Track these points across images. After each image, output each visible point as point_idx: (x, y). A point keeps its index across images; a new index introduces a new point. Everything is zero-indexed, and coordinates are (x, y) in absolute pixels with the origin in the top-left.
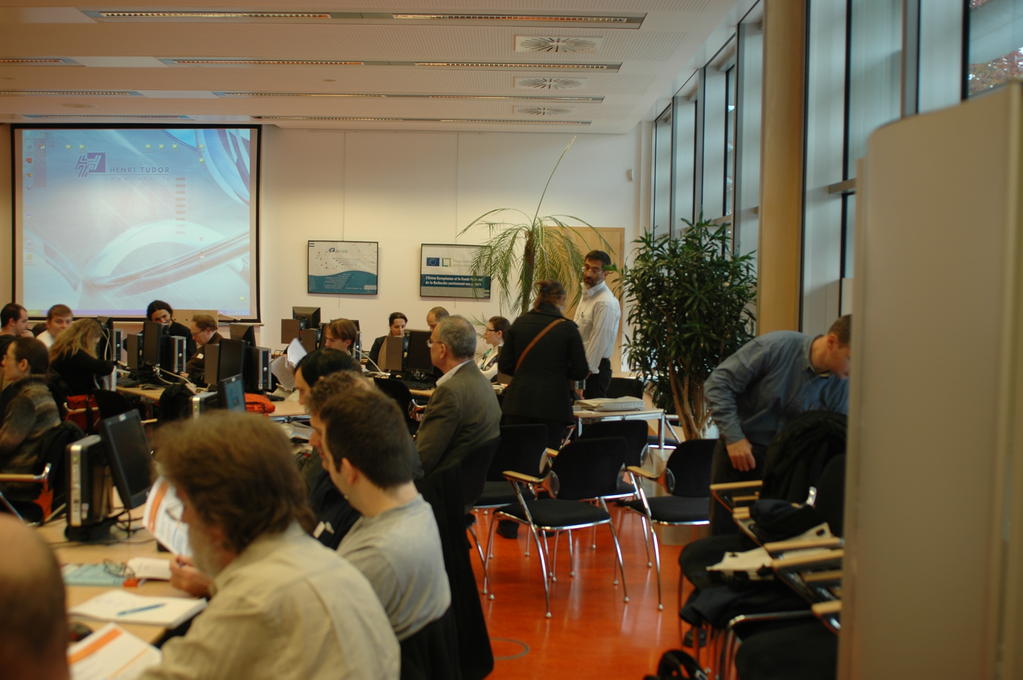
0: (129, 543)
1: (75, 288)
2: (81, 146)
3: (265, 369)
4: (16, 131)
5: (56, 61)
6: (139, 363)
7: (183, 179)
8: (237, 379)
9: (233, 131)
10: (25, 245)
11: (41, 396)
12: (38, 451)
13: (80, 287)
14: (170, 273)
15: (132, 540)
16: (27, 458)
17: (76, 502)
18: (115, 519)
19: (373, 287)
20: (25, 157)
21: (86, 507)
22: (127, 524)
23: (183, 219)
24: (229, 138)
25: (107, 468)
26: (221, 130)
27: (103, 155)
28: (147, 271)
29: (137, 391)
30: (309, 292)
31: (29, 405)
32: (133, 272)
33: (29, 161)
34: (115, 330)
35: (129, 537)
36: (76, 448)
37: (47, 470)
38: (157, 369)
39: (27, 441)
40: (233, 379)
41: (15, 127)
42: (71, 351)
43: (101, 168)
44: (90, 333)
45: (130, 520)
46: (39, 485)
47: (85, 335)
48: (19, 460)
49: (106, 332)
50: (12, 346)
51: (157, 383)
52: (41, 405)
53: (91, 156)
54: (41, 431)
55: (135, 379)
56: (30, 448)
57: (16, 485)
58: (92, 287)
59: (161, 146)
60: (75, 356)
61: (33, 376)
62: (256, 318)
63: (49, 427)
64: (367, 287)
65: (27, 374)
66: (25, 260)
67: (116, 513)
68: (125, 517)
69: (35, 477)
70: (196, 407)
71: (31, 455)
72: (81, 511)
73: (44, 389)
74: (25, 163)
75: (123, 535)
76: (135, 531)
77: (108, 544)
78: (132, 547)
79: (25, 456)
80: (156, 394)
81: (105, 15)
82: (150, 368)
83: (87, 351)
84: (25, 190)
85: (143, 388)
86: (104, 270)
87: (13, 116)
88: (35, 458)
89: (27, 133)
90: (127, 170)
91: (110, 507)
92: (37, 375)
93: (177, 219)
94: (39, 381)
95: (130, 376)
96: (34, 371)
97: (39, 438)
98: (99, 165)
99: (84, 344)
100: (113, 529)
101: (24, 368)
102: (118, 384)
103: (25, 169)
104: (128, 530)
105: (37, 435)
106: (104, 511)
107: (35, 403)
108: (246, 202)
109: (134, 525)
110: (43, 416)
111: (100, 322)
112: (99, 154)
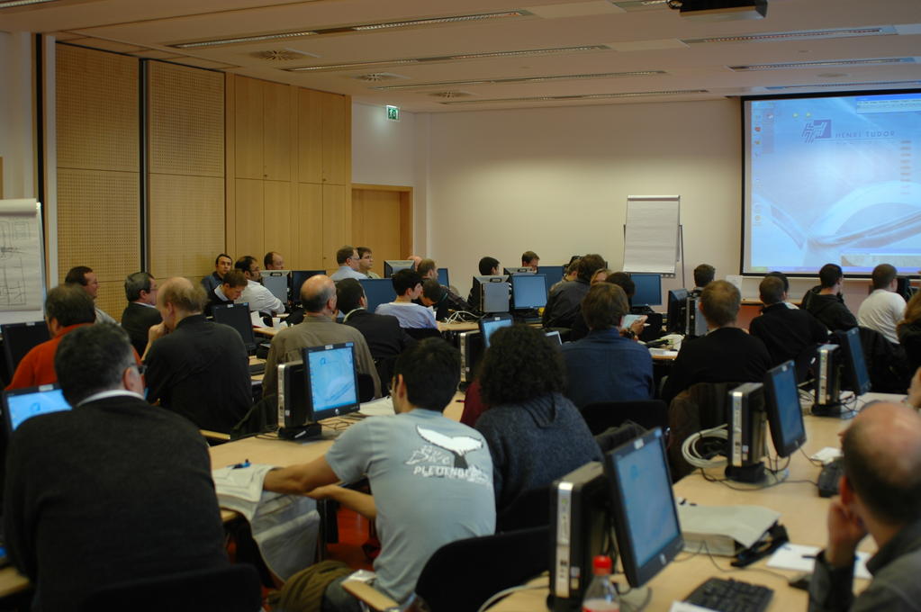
1: (800, 247)
2: (808, 115)
4: (746, 102)
7: (908, 142)
10: (753, 207)
13: (805, 246)
20: (753, 126)
23: (908, 180)
27: (829, 122)
28: (872, 230)
32: (858, 231)
33: (758, 129)
41: (745, 99)
43: (827, 134)
53: (818, 123)
58: (816, 245)
66: (753, 220)
72: (743, 452)
74: (754, 132)
84: (753, 156)
86: (829, 229)
87: (742, 89)
89: (755, 104)
90: (853, 135)
93: (902, 180)
98: (825, 131)
103: (754, 136)
112: (825, 121)
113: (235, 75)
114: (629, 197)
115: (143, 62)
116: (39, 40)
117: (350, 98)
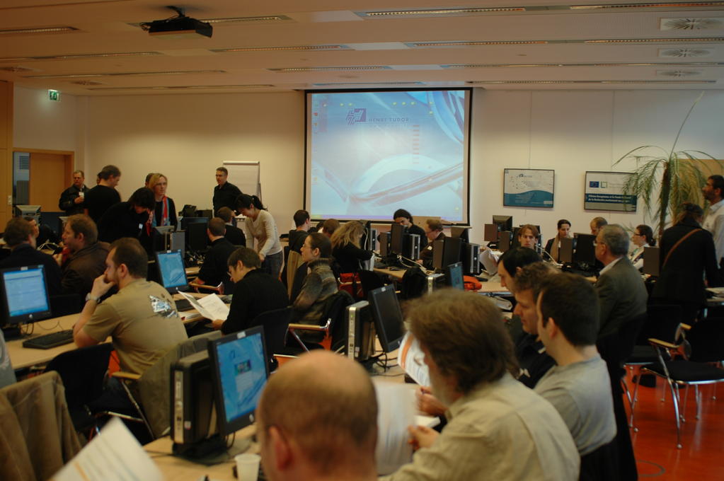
0: (385, 376)
1: (345, 200)
2: (350, 104)
3: (475, 258)
4: (308, 94)
5: (336, 47)
6: (388, 252)
7: (418, 126)
8: (459, 265)
9: (453, 92)
10: (312, 170)
11: (326, 272)
12: (322, 310)
13: (348, 200)
14: (408, 191)
15: (387, 373)
16: (316, 314)
17: (351, 345)
18: (377, 359)
19: (550, 202)
20: (313, 111)
21: (358, 349)
22: (384, 362)
23: (418, 154)
24: (450, 97)
25: (373, 323)
26: (445, 91)
27: (365, 110)
28: (393, 189)
29: (387, 271)
30: (505, 205)
31: (317, 279)
32: (384, 190)
33: (316, 114)
34: (372, 229)
35: (385, 371)
36: (352, 309)
37: (329, 322)
38: (400, 257)
39: (316, 303)
40: (456, 265)
41: (308, 92)
42: (343, 243)
43: (363, 119)
44: (355, 231)
45: (386, 360)
46: (323, 332)
47: (353, 232)
48: (311, 315)
49: (366, 230)
50: (308, 239)
51: (400, 267)
52: (326, 279)
53: (357, 111)
54: (325, 297)
55: (385, 263)
56: (318, 308)
57: (308, 332)
58: (356, 200)
59: (404, 103)
60: (346, 246)
61: (321, 259)
62: (466, 222)
63: (330, 294)
64: (546, 202)
65: (317, 258)
66: (312, 181)
67: (377, 354)
68: (383, 357)
69: (321, 327)
70: (430, 284)
71: (318, 313)
72: (355, 351)
73: (327, 268)
74: (313, 116)
75: (381, 370)
76: (389, 367)
78: (387, 378)
79: (314, 313)
80: (400, 274)
81: (369, 14)
82: (396, 255)
83: (353, 243)
84: (313, 134)
85: (391, 270)
86: (364, 188)
87: (306, 85)
88: (321, 314)
89: (315, 96)
90: (380, 120)
91: (373, 350)
92: (323, 259)
93: (414, 154)
94: (324, 262)
95: (382, 261)
96: (321, 256)
97: (324, 301)
98: (362, 117)
99: (352, 238)
100: (375, 365)
101: (316, 254)
102: (375, 267)
103: (314, 119)
104: (385, 367)
105: (323, 299)
106: (369, 352)
107: (322, 277)
108: (461, 141)
109: (389, 363)
110: (327, 286)
111: (362, 223)
112: (361, 109)
114: (225, 162)
117: (13, 83)
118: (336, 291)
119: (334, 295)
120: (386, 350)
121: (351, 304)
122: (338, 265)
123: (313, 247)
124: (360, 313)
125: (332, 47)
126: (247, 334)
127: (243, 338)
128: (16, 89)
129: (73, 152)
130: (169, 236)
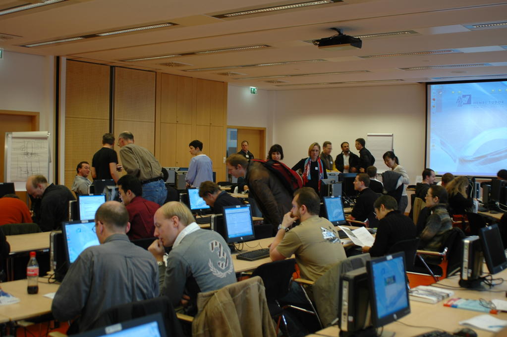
0: (490, 291)
1: (455, 161)
2: (460, 92)
4: (428, 86)
5: (449, 51)
6: (489, 200)
10: (431, 140)
11: (444, 214)
12: (441, 241)
13: (458, 161)
14: (503, 154)
15: (492, 290)
16: (437, 244)
17: (466, 268)
18: (484, 279)
20: (432, 98)
21: (470, 271)
22: (490, 281)
25: (482, 252)
28: (492, 153)
29: (488, 214)
31: (438, 218)
32: (484, 154)
33: (434, 100)
34: (476, 183)
35: (490, 288)
36: (467, 241)
37: (446, 250)
38: (498, 203)
39: (436, 236)
41: (428, 84)
43: (469, 102)
45: (492, 280)
46: (441, 256)
47: (461, 184)
48: (432, 244)
49: (472, 184)
50: (430, 190)
51: (497, 210)
52: (444, 218)
53: (464, 96)
54: (443, 231)
55: (486, 208)
56: (438, 239)
57: (430, 256)
58: (463, 161)
59: (500, 90)
61: (440, 204)
63: (447, 230)
65: (437, 204)
66: (431, 148)
67: (484, 275)
68: (489, 278)
69: (440, 253)
71: (438, 242)
72: (468, 272)
73: (445, 211)
74: (432, 101)
75: (487, 287)
76: (493, 285)
77: (480, 291)
78: (492, 293)
79: (435, 243)
80: (499, 216)
81: (475, 27)
82: (495, 202)
84: (432, 114)
85: (491, 213)
86: (470, 153)
87: (426, 79)
88: (440, 244)
89: (433, 86)
90: (482, 103)
91: (481, 272)
92: (442, 204)
94: (443, 206)
95: (484, 206)
96: (440, 202)
97: (442, 234)
99: (460, 189)
100: (482, 283)
101: (436, 201)
102: (479, 210)
103: (432, 103)
104: (490, 285)
105: (441, 233)
106: (479, 273)
107: (441, 217)
109: (494, 282)
110: (445, 224)
111: (469, 178)
112: (468, 95)
113: (162, 73)
114: (369, 134)
115: (112, 67)
116: (58, 59)
117: (227, 83)
118: (451, 228)
119: (450, 231)
120: (492, 272)
121: (464, 238)
122: (451, 209)
123: (434, 196)
124: (472, 245)
125: (447, 51)
126: (394, 257)
127: (391, 260)
128: (229, 88)
129: (266, 128)
130: (331, 186)
